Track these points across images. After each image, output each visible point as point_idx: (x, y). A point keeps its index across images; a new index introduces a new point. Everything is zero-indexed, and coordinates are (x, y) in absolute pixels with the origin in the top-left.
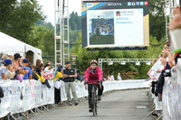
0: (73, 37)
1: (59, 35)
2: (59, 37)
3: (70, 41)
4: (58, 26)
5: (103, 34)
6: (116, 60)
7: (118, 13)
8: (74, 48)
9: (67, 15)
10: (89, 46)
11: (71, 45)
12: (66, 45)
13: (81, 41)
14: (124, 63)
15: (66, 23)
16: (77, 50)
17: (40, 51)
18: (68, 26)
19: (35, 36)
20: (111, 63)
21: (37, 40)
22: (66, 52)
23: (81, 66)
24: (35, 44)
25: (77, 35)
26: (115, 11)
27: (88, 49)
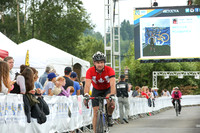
0: (125, 48)
1: (109, 45)
2: (109, 48)
3: (122, 53)
4: (108, 35)
5: (158, 44)
6: (173, 74)
7: (175, 21)
8: (125, 60)
9: (118, 23)
10: (142, 58)
11: (122, 57)
12: (117, 57)
13: (133, 52)
14: (181, 77)
15: (116, 33)
16: (129, 63)
17: (88, 64)
18: (119, 36)
19: (83, 47)
20: (167, 77)
21: (85, 51)
22: (117, 64)
23: (134, 80)
24: (82, 55)
25: (129, 45)
26: (171, 18)
27: (141, 61)
